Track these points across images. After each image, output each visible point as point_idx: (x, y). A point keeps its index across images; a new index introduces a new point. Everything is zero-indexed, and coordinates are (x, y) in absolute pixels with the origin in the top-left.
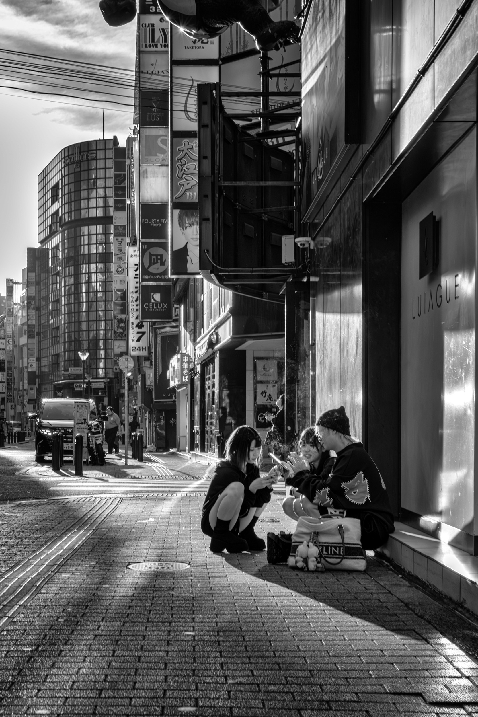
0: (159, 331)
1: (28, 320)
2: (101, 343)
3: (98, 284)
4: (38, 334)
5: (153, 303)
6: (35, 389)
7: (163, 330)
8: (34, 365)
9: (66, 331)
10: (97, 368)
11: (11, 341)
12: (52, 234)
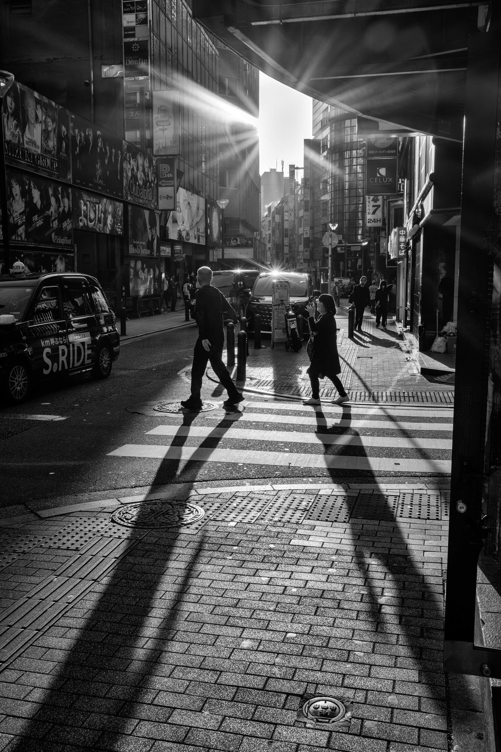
0: (392, 205)
1: (304, 197)
2: (360, 215)
3: (358, 167)
4: (312, 208)
5: (379, 177)
6: (309, 251)
7: (396, 204)
8: (308, 232)
9: (333, 205)
10: (357, 235)
11: (293, 214)
12: (323, 128)
